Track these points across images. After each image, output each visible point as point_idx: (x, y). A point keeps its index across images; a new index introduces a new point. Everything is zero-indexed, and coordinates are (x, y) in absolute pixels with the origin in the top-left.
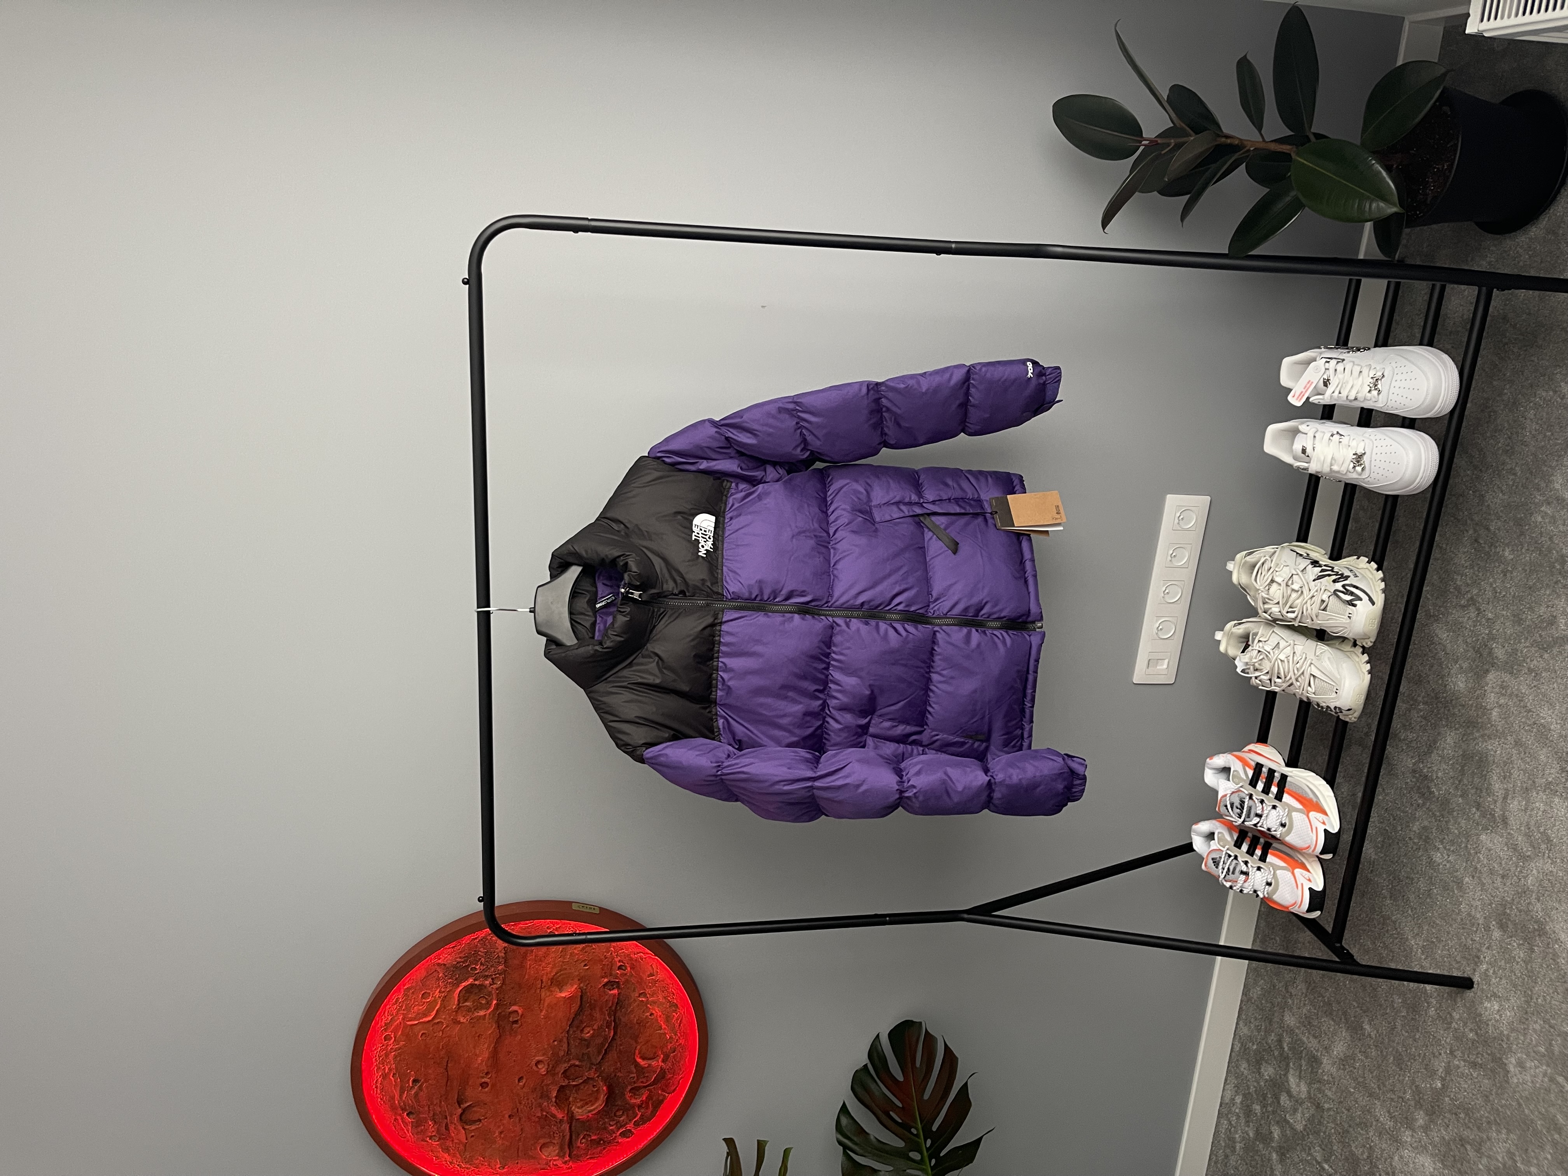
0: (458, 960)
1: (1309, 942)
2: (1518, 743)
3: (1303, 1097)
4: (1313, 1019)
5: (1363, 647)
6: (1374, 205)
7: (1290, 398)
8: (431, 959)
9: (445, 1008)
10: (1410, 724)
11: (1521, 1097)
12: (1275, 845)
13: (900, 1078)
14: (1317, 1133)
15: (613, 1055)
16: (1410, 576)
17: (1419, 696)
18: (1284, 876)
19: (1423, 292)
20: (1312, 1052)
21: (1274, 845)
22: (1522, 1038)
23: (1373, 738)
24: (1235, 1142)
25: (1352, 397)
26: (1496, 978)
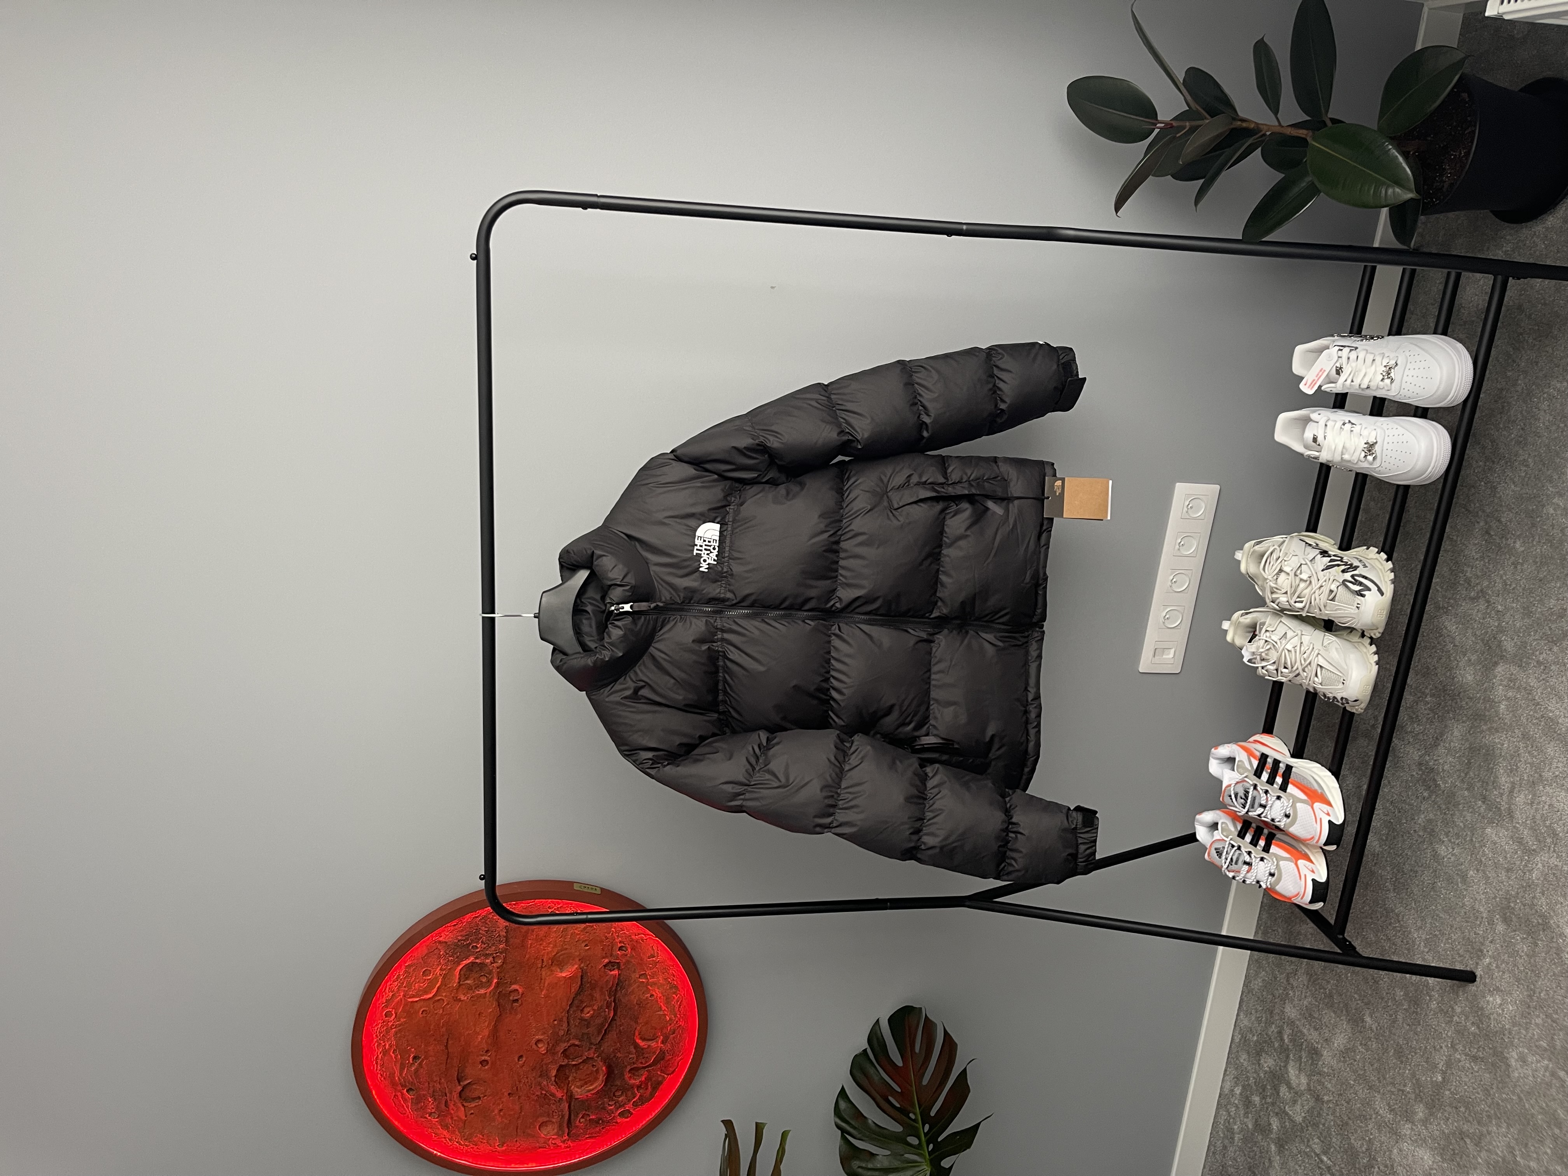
0: (459, 938)
1: (1312, 934)
2: (1525, 736)
3: (1302, 1089)
4: (1314, 1011)
5: (1371, 638)
6: (1390, 191)
7: (1302, 386)
8: (432, 936)
9: (446, 986)
10: (1417, 716)
11: (1522, 1091)
12: (1279, 835)
13: (900, 1063)
14: (1316, 1125)
15: (613, 1035)
16: (1419, 567)
17: (1427, 688)
18: (1287, 866)
19: (1438, 282)
20: (1312, 1044)
21: (1277, 836)
22: (1524, 1032)
23: (1379, 730)
24: (1233, 1133)
25: (1364, 386)
26: (1499, 971)
